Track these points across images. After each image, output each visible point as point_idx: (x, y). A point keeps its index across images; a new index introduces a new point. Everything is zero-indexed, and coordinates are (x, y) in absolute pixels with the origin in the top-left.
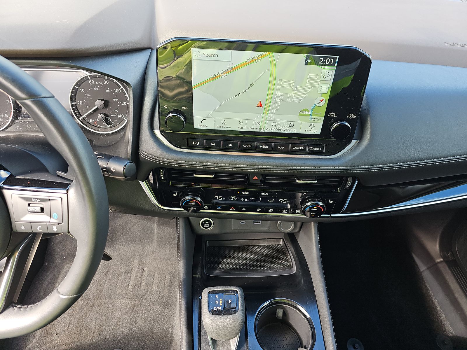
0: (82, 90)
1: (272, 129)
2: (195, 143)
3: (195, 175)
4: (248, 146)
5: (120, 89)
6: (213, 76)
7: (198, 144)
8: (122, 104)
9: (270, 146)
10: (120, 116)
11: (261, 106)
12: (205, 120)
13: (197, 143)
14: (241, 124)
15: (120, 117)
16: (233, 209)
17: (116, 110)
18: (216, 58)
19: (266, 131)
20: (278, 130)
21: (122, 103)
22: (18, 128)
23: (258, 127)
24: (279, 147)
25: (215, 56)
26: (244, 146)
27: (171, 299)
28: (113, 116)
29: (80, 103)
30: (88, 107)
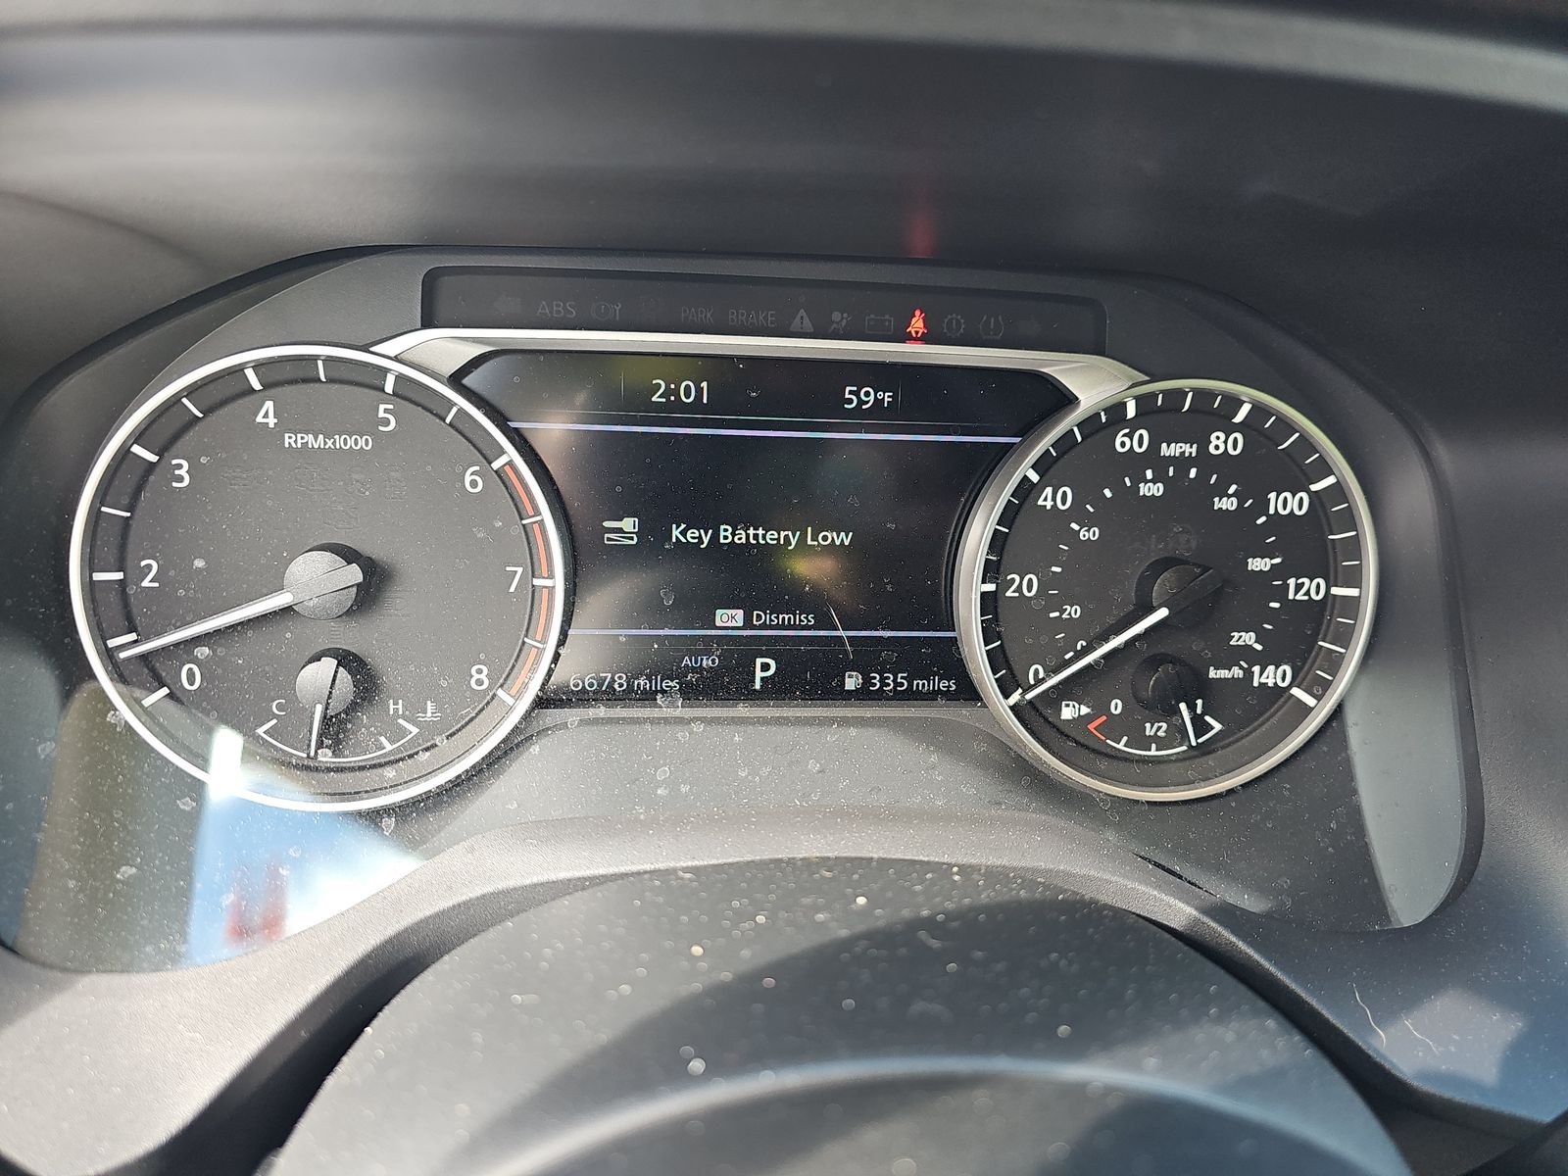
0: (1054, 499)
5: (1308, 491)
8: (1296, 593)
10: (1272, 676)
15: (1263, 680)
17: (1249, 638)
21: (1299, 587)
28: (1223, 674)
29: (1024, 585)
30: (1074, 611)
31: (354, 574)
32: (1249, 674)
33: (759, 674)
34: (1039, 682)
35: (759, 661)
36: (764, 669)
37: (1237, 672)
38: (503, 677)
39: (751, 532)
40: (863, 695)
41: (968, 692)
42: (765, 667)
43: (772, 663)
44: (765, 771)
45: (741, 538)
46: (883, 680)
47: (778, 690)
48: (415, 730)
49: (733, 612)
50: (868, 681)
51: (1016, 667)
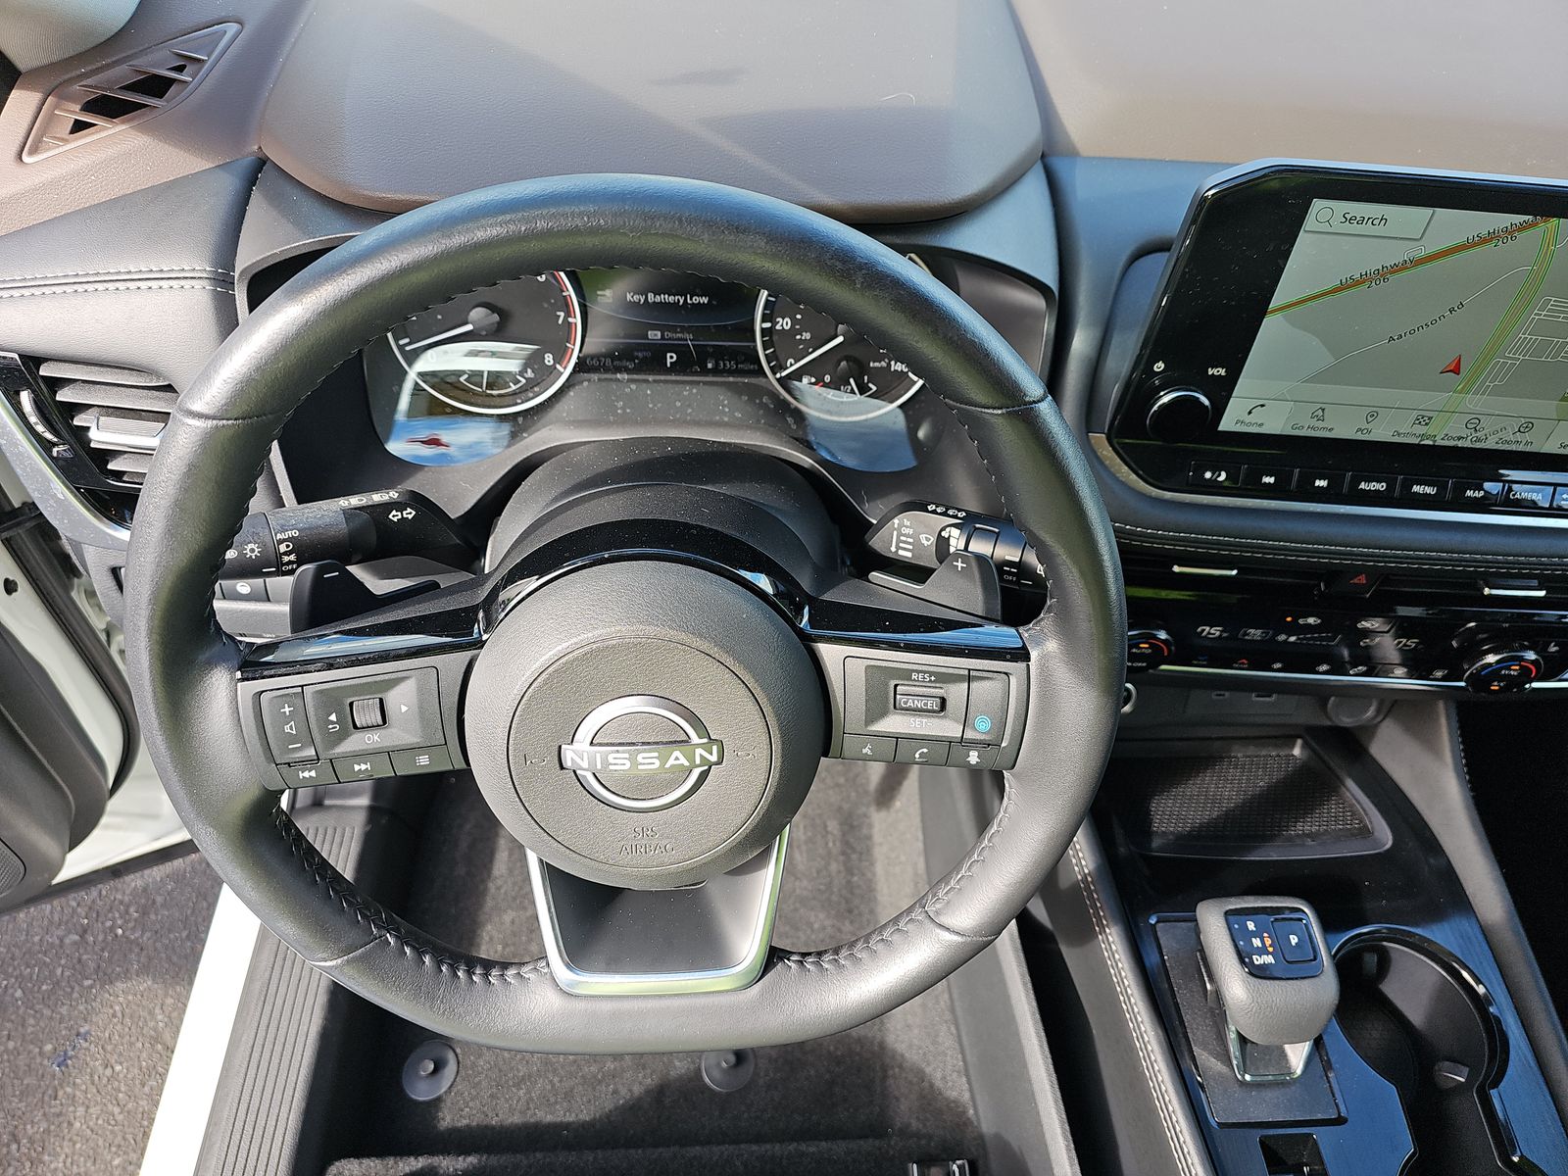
1: (1459, 439)
2: (1213, 474)
3: (1176, 569)
4: (1375, 486)
6: (1344, 281)
7: (1221, 478)
9: (1442, 488)
11: (1456, 370)
12: (1262, 406)
13: (1219, 475)
14: (1370, 419)
15: (895, 368)
16: (1243, 663)
18: (1379, 230)
19: (1440, 442)
20: (1479, 440)
22: (621, 408)
23: (1421, 430)
24: (1469, 493)
25: (1376, 222)
26: (1363, 486)
27: (857, 891)
28: (877, 364)
29: (784, 323)
30: (807, 336)
31: (496, 317)
32: (889, 365)
33: (669, 361)
34: (791, 365)
35: (669, 355)
36: (671, 358)
37: (884, 364)
38: (559, 358)
39: (662, 296)
40: (715, 371)
41: (761, 372)
42: (671, 357)
43: (675, 356)
44: (659, 405)
45: (658, 299)
46: (724, 364)
47: (675, 368)
48: (524, 381)
49: (656, 332)
50: (717, 364)
51: (781, 360)
